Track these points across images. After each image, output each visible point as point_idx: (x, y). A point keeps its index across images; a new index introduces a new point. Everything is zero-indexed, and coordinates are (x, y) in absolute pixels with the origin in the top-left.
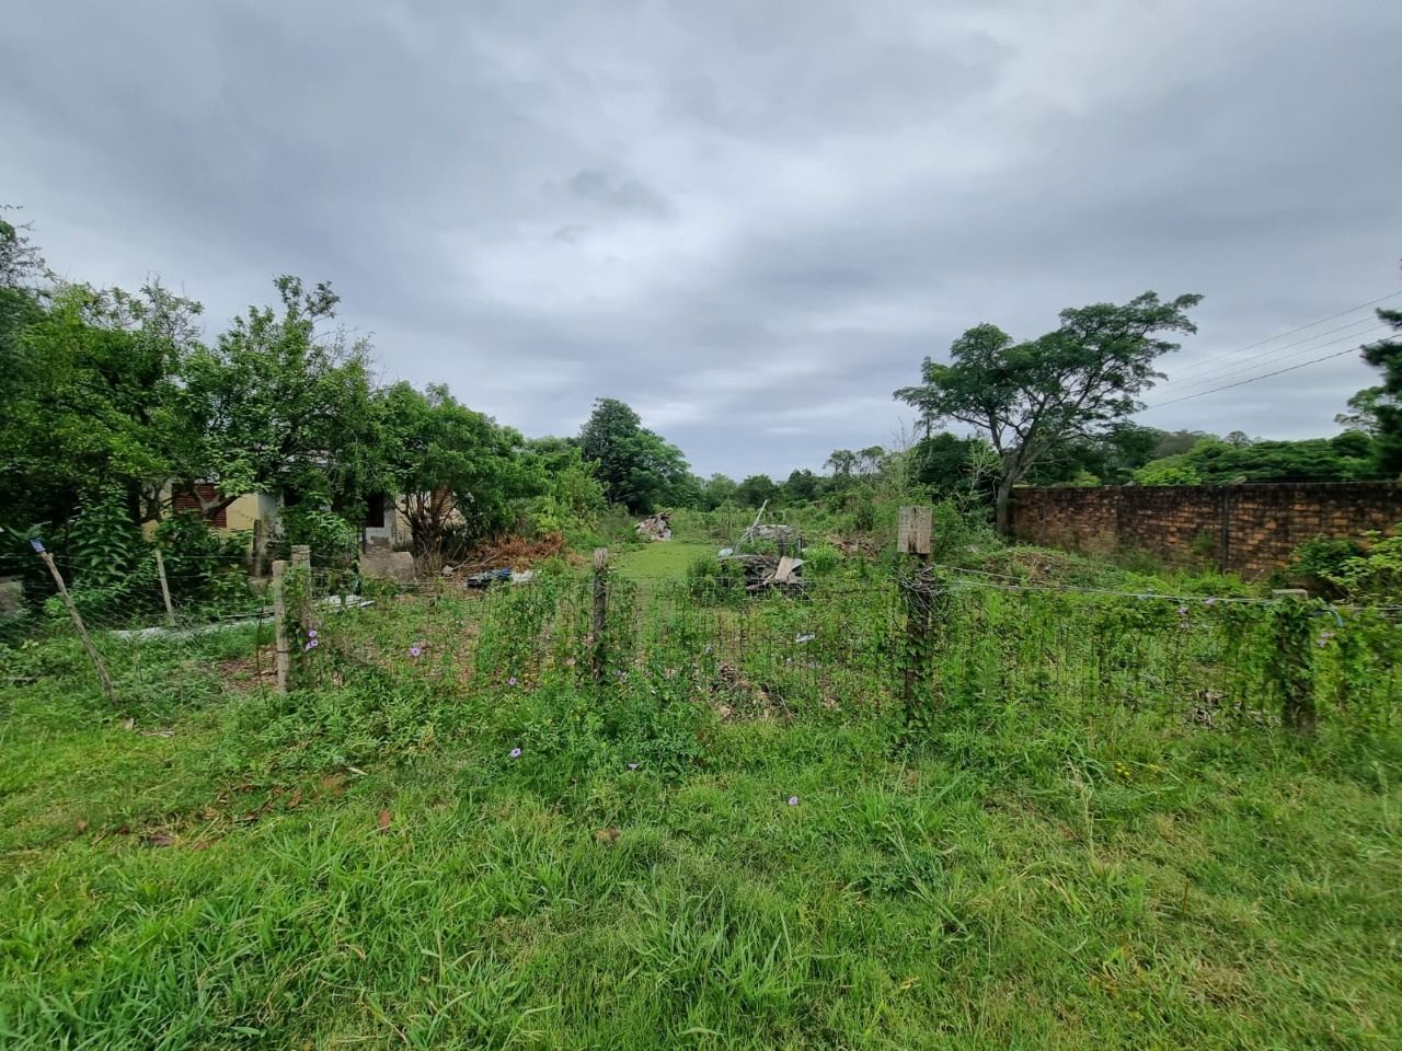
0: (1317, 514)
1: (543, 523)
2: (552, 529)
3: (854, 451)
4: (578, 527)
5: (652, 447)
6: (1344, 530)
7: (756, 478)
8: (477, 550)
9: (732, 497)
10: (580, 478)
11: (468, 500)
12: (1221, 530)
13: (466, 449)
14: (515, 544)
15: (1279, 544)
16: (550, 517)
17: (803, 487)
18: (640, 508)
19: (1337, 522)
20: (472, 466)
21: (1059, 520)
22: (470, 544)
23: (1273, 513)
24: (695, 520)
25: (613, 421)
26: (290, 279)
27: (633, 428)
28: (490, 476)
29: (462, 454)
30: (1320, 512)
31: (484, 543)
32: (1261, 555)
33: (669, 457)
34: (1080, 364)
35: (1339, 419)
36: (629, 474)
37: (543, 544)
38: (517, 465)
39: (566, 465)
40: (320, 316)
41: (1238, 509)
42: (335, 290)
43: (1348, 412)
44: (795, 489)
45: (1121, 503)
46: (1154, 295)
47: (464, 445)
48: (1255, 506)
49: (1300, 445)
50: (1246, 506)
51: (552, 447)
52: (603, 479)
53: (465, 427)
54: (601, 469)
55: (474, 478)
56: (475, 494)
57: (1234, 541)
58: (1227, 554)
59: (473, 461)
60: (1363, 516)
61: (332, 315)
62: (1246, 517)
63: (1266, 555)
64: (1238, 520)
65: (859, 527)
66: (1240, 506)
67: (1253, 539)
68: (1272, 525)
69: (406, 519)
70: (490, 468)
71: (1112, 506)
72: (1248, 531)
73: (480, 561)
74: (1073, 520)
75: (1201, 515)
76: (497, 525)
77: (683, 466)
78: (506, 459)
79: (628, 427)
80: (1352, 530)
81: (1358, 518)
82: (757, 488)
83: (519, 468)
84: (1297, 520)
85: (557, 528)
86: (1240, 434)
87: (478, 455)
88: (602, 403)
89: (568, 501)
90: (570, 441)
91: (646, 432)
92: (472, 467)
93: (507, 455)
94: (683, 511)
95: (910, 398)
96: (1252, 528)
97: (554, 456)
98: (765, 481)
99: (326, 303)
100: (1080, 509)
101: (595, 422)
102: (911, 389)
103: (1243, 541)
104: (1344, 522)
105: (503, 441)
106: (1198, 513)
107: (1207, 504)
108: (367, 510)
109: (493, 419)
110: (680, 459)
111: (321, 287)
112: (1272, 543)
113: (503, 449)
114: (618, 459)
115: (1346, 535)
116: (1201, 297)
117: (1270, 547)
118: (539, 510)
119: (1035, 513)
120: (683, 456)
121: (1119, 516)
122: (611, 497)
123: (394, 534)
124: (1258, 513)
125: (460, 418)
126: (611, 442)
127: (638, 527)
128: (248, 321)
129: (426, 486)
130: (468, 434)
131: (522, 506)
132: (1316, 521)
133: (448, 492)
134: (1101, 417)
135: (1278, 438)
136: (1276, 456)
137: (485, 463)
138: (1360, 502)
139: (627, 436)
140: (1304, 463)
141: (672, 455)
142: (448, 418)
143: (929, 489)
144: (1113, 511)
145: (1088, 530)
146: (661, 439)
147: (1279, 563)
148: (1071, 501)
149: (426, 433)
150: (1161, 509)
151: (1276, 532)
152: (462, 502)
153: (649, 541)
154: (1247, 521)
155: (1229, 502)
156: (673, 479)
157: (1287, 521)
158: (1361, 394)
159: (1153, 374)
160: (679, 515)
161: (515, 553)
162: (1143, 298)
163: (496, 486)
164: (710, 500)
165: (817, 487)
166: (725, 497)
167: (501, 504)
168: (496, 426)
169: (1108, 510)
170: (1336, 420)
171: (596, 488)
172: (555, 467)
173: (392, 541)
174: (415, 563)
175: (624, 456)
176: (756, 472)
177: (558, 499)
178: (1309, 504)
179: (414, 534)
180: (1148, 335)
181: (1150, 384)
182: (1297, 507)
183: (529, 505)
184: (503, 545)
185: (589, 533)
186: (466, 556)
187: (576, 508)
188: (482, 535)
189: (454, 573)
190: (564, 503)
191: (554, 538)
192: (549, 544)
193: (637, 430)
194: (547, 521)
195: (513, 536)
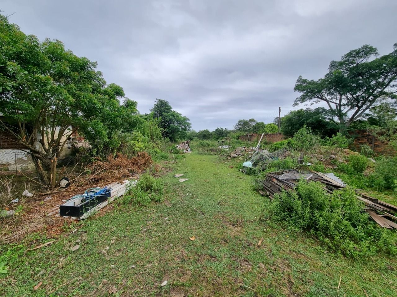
1: (137, 146)
2: (141, 149)
4: (153, 147)
5: (177, 117)
8: (91, 165)
9: (197, 136)
10: (152, 125)
14: (120, 160)
16: (140, 143)
17: (220, 133)
25: (162, 107)
27: (170, 110)
31: (97, 160)
33: (184, 121)
36: (170, 126)
37: (137, 159)
77: (189, 124)
79: (168, 110)
85: (144, 148)
88: (158, 101)
89: (148, 136)
91: (175, 112)
101: (155, 108)
110: (188, 121)
114: (165, 121)
118: (134, 139)
122: (164, 135)
126: (162, 115)
127: (177, 147)
131: (124, 137)
139: (168, 113)
146: (180, 114)
153: (183, 153)
171: (159, 130)
175: (168, 119)
177: (143, 135)
183: (129, 136)
184: (112, 160)
185: (158, 150)
186: (83, 169)
187: (152, 139)
188: (97, 154)
189: (68, 185)
190: (146, 137)
191: (143, 154)
192: (140, 158)
193: (171, 111)
194: (139, 145)
195: (120, 154)
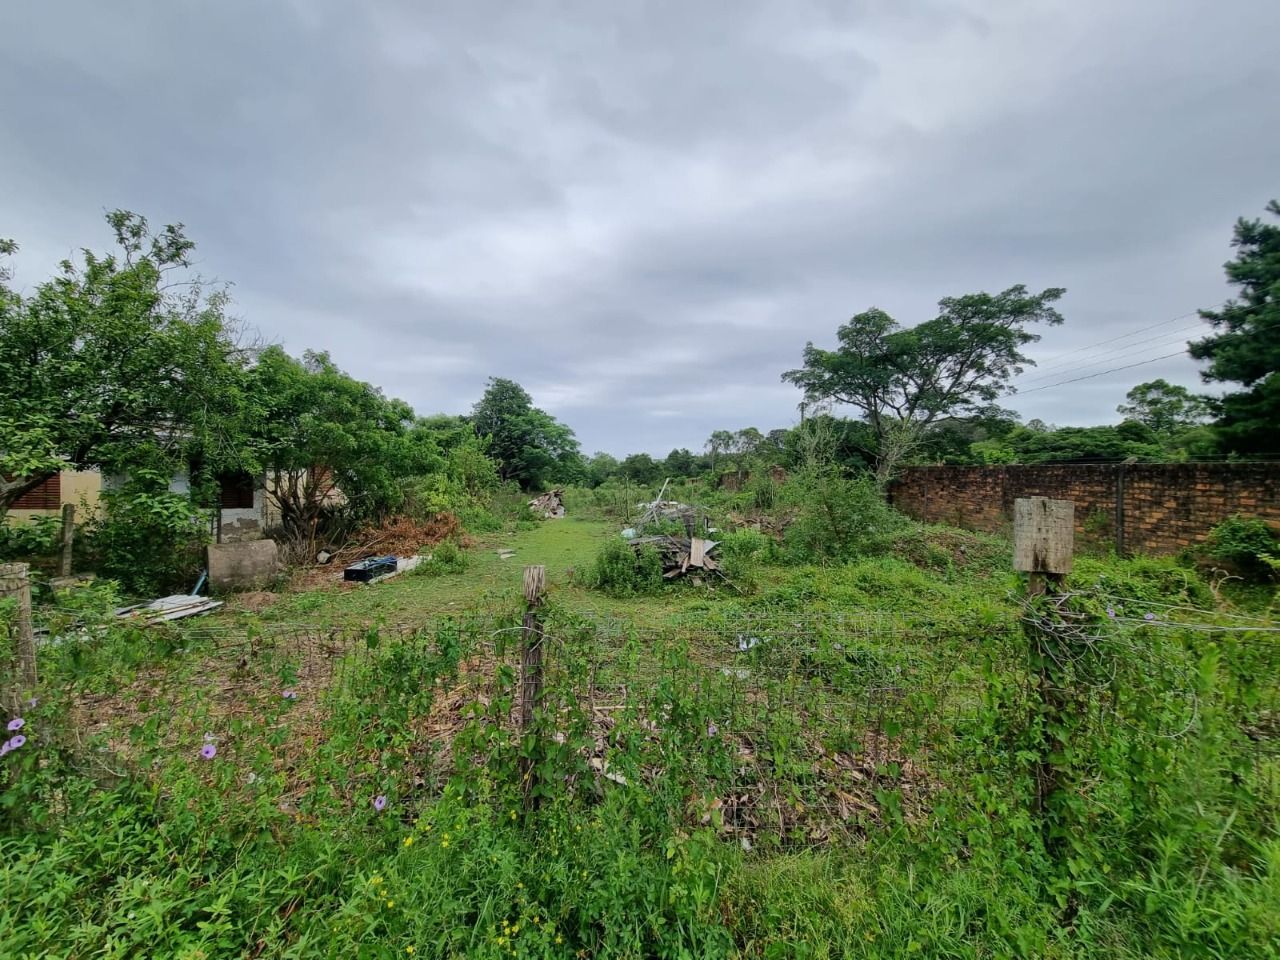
0: (1221, 494)
1: (434, 501)
2: (443, 508)
3: (732, 432)
4: (470, 505)
5: (542, 426)
6: (1252, 509)
7: (637, 456)
8: (359, 533)
9: (615, 474)
10: (471, 454)
11: (351, 479)
12: (1116, 508)
13: (347, 421)
14: (401, 526)
15: (1180, 523)
16: (441, 495)
17: (681, 465)
18: (531, 486)
19: (1243, 501)
20: (352, 439)
21: (941, 497)
22: (351, 527)
23: (1173, 492)
24: (585, 496)
25: (505, 400)
26: (128, 216)
27: (525, 407)
28: (374, 451)
29: (341, 427)
30: (1225, 492)
31: (367, 525)
32: (1160, 533)
33: (560, 436)
34: (951, 351)
35: (1121, 410)
36: (521, 451)
37: (434, 527)
38: (406, 440)
39: (459, 442)
40: (170, 264)
41: (1134, 489)
42: (188, 236)
43: (1127, 404)
44: (674, 466)
45: (1006, 481)
46: (1022, 287)
47: (344, 417)
48: (1153, 486)
49: (1093, 430)
50: (1142, 485)
51: (442, 425)
52: (496, 456)
53: (346, 397)
54: (492, 446)
55: (357, 453)
56: (357, 471)
57: (1131, 519)
58: (1123, 532)
59: (355, 435)
60: (1272, 496)
61: (185, 264)
62: (1142, 497)
63: (1167, 534)
64: (1133, 498)
65: (758, 506)
66: (1136, 485)
67: (1151, 517)
68: (1173, 504)
69: (275, 500)
70: (375, 443)
71: (997, 484)
72: (1146, 509)
73: (362, 545)
74: (956, 498)
75: (1092, 494)
76: (383, 504)
77: (573, 444)
78: (394, 433)
79: (519, 407)
80: (1260, 510)
81: (1268, 498)
82: (638, 465)
83: (407, 443)
84: (1199, 499)
85: (449, 507)
86: (1039, 421)
87: (360, 428)
88: (494, 383)
89: (460, 479)
90: (463, 419)
91: (538, 411)
92: (352, 442)
93: (394, 430)
94: (571, 487)
95: (797, 381)
96: (1150, 507)
97: (447, 434)
98: (645, 459)
99: (176, 249)
100: (962, 487)
101: (487, 401)
102: (798, 372)
103: (1141, 519)
104: (1252, 502)
105: (391, 415)
106: (1090, 492)
107: (1100, 483)
108: (219, 491)
109: (378, 390)
110: (571, 438)
111: (171, 229)
112: (1173, 522)
113: (390, 423)
114: (510, 438)
115: (1254, 515)
116: (1064, 290)
117: (1171, 526)
118: (430, 488)
119: (915, 490)
120: (573, 434)
121: (1005, 494)
122: (503, 473)
123: (264, 514)
124: (1156, 492)
125: (341, 388)
126: (503, 421)
127: (531, 504)
128: (81, 268)
129: (301, 463)
130: (349, 406)
131: (410, 485)
132: (1221, 500)
133: (326, 468)
134: (966, 401)
135: (1076, 425)
136: (1075, 440)
137: (368, 437)
138: (1268, 482)
139: (519, 415)
140: (1097, 446)
141: (563, 434)
142: (327, 388)
143: (843, 468)
144: (998, 489)
145: (972, 507)
146: (552, 419)
147: (1179, 541)
148: (953, 479)
149: (299, 404)
150: (1050, 487)
151: (1176, 511)
152: (343, 479)
153: (543, 519)
154: (1144, 500)
155: (1123, 482)
156: (562, 457)
157: (1188, 500)
158: (1136, 389)
159: (1023, 360)
160: (569, 491)
161: (401, 536)
162: (1012, 290)
163: (382, 463)
164: (597, 476)
165: (693, 466)
166: (608, 475)
167: (387, 483)
168: (383, 397)
169: (993, 488)
170: (1118, 410)
171: (489, 465)
172: (447, 444)
173: (262, 523)
174: (280, 551)
175: (517, 433)
176: (637, 451)
177: (450, 477)
178: (1211, 484)
179: (284, 517)
180: (1014, 327)
181: (1019, 371)
182: (1199, 487)
183: (418, 483)
184: (389, 527)
185: (482, 511)
186: (346, 540)
187: (468, 486)
188: (365, 516)
189: (329, 560)
190: (456, 481)
191: (446, 518)
192: (440, 525)
193: (529, 409)
194: (438, 499)
195: (401, 517)
